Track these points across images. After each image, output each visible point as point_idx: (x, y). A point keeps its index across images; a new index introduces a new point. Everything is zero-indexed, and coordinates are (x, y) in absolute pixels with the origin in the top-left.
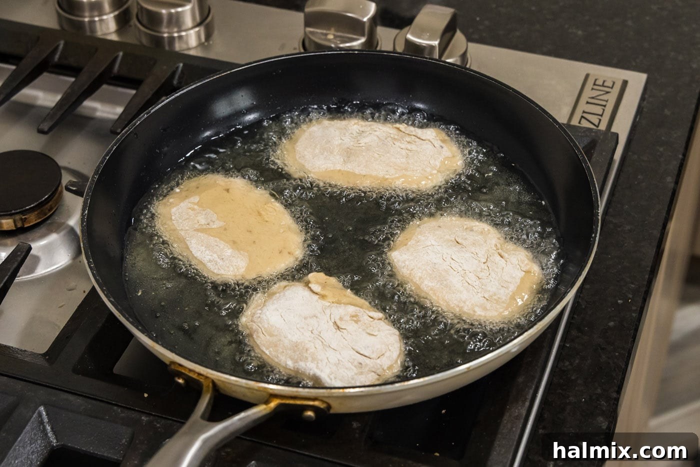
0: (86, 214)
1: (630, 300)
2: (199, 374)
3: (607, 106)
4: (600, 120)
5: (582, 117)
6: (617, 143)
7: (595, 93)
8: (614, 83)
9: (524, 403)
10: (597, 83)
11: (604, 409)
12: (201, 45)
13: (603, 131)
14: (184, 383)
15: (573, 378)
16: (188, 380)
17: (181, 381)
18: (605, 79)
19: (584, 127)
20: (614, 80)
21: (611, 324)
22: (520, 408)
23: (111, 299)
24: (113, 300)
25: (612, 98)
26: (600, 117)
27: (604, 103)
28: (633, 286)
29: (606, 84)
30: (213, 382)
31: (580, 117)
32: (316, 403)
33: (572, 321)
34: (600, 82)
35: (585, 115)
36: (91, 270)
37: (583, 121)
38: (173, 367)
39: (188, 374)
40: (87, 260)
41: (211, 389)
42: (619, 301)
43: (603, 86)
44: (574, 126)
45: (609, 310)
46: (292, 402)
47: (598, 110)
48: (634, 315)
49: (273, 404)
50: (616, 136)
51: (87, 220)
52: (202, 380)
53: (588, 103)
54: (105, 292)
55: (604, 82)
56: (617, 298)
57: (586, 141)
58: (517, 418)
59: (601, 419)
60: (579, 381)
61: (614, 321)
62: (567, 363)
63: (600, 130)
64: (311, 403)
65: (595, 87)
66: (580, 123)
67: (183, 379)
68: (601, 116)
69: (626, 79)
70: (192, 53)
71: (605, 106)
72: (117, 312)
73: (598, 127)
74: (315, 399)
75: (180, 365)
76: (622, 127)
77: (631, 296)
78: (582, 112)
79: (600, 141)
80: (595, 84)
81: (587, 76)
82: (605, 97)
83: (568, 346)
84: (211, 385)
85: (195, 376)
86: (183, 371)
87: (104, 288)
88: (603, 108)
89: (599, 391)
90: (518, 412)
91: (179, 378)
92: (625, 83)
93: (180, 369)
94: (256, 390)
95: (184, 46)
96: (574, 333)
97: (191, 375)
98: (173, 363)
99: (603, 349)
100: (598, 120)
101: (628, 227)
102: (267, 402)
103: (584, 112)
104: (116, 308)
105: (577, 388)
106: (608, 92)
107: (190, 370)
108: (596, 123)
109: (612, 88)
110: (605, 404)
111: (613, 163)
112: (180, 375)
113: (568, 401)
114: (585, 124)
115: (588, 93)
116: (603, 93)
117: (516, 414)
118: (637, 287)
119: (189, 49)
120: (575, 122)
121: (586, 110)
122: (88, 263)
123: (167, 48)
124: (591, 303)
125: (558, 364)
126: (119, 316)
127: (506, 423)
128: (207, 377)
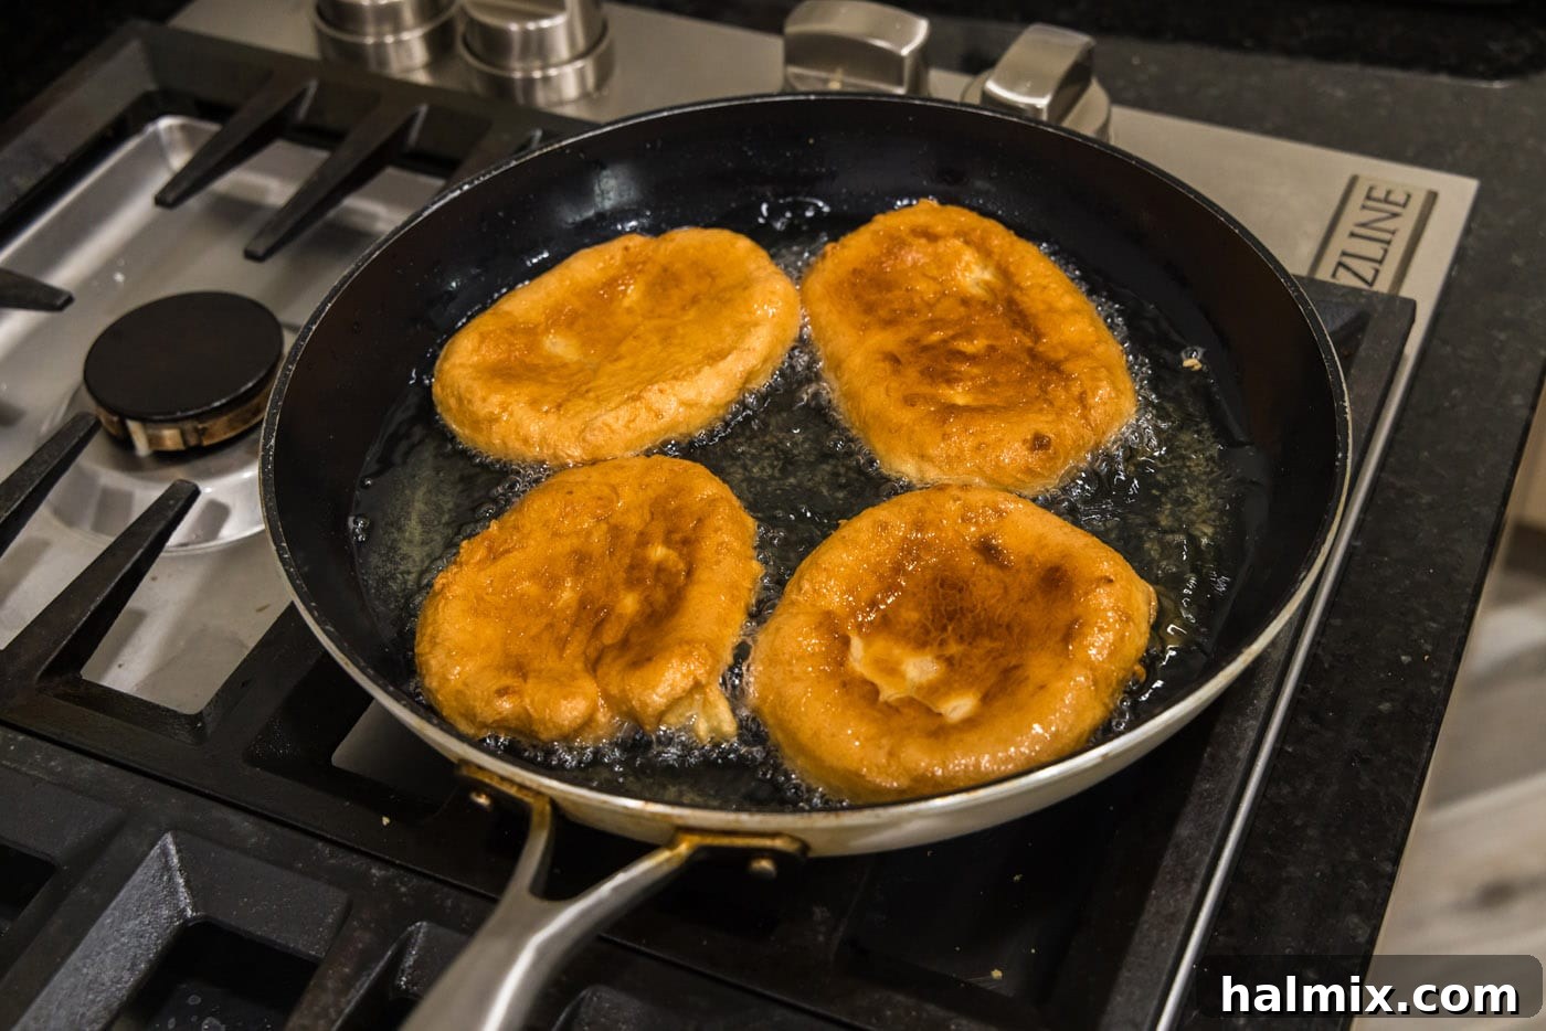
0: (271, 446)
1: (1426, 657)
2: (522, 787)
3: (1393, 243)
4: (1377, 271)
5: (1340, 264)
6: (1412, 320)
7: (1368, 216)
8: (1409, 196)
9: (1189, 886)
10: (1375, 194)
11: (1363, 897)
12: (585, 95)
13: (1383, 294)
14: (490, 805)
15: (1298, 822)
16: (497, 797)
17: (483, 800)
18: (1390, 187)
19: (1344, 287)
20: (1411, 191)
21: (1385, 707)
22: (1179, 896)
23: (328, 627)
24: (332, 630)
25: (1405, 225)
26: (1376, 265)
27: (1387, 236)
28: (1435, 625)
29: (1392, 198)
30: (554, 803)
31: (1334, 264)
32: (778, 843)
33: (1302, 697)
34: (1379, 193)
35: (1347, 261)
36: (284, 565)
37: (1341, 271)
38: (464, 772)
39: (498, 786)
40: (275, 544)
41: (548, 819)
42: (1403, 658)
43: (1386, 201)
44: (1323, 283)
45: (1382, 675)
46: (725, 841)
47: (1374, 250)
48: (1434, 689)
49: (684, 848)
50: (1411, 306)
51: (274, 458)
52: (529, 799)
53: (1353, 235)
54: (316, 614)
55: (1389, 193)
56: (1399, 651)
57: (1347, 315)
58: (1172, 918)
59: (1356, 920)
60: (1311, 832)
61: (1392, 700)
62: (1286, 790)
63: (1376, 293)
64: (768, 843)
65: (1370, 203)
66: (1334, 275)
67: (489, 796)
68: (1381, 262)
69: (1434, 188)
70: (569, 111)
71: (1389, 243)
72: (342, 656)
73: (1371, 284)
74: (774, 835)
75: (480, 768)
76: (1424, 287)
77: (1429, 647)
78: (1339, 252)
79: (1376, 315)
80: (1368, 197)
81: (1353, 181)
82: (1390, 224)
83: (1290, 750)
84: (548, 808)
85: (513, 791)
86: (487, 780)
87: (313, 604)
88: (1385, 246)
89: (1353, 855)
90: (1175, 907)
91: (479, 795)
92: (1432, 197)
93: (480, 776)
94: (648, 819)
95: (554, 98)
96: (1304, 722)
97: (505, 788)
98: (465, 762)
99: (1364, 761)
100: (1373, 272)
101: (1426, 499)
102: (671, 844)
103: (1344, 254)
104: (338, 647)
105: (1305, 848)
106: (1395, 215)
107: (503, 779)
108: (1369, 276)
109: (1404, 205)
110: (1365, 886)
111: (1401, 363)
112: (481, 787)
113: (1284, 875)
114: (1345, 279)
115: (1354, 214)
116: (1384, 215)
117: (1172, 910)
118: (1443, 628)
119: (562, 103)
120: (1324, 274)
121: (1350, 250)
122: (277, 550)
123: (520, 99)
124: (1343, 659)
125: (1266, 790)
126: (346, 664)
127: (1148, 930)
128: (538, 793)
